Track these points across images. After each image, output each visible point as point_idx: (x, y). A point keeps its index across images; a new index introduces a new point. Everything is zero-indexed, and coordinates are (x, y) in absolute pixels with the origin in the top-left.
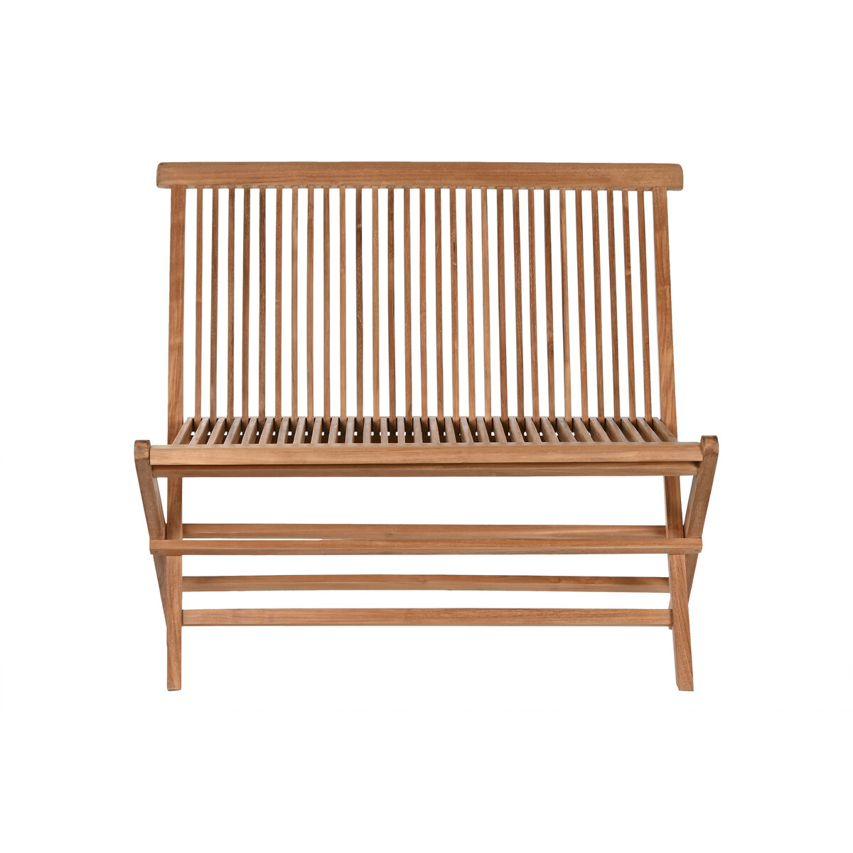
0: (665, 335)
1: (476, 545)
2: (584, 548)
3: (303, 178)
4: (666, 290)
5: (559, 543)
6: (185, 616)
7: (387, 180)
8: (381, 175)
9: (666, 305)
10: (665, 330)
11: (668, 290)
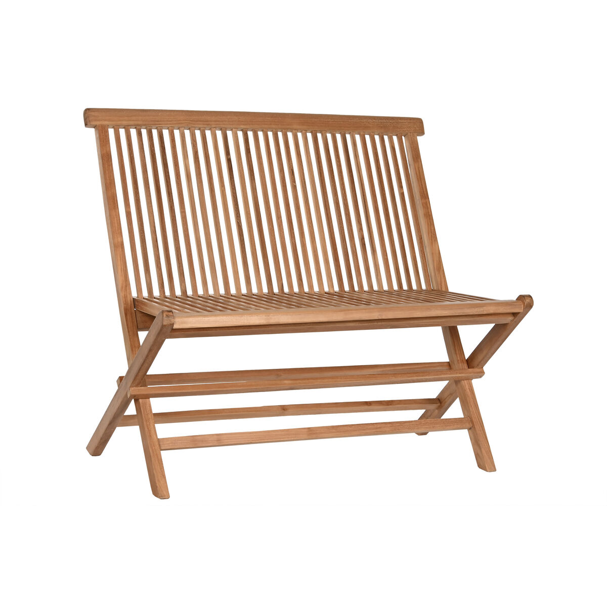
0: (431, 232)
1: (348, 380)
2: (415, 378)
3: (188, 122)
4: (427, 202)
5: (400, 375)
6: (161, 443)
7: (244, 124)
8: (239, 121)
9: (429, 212)
10: (431, 230)
11: (428, 202)
